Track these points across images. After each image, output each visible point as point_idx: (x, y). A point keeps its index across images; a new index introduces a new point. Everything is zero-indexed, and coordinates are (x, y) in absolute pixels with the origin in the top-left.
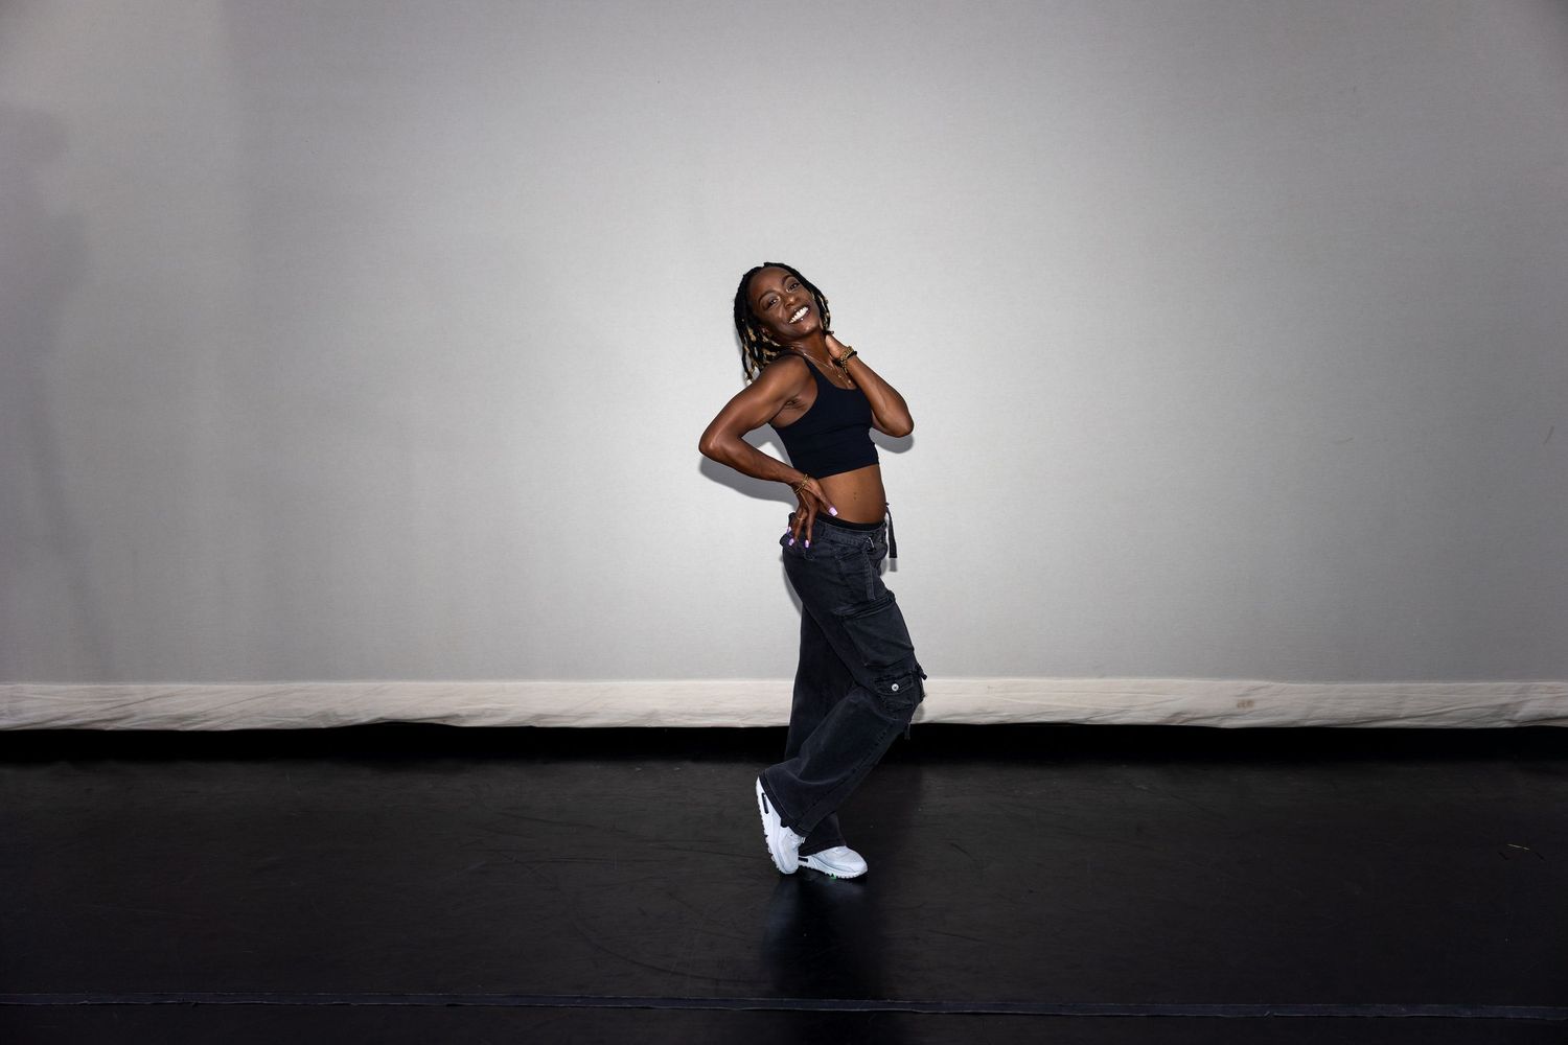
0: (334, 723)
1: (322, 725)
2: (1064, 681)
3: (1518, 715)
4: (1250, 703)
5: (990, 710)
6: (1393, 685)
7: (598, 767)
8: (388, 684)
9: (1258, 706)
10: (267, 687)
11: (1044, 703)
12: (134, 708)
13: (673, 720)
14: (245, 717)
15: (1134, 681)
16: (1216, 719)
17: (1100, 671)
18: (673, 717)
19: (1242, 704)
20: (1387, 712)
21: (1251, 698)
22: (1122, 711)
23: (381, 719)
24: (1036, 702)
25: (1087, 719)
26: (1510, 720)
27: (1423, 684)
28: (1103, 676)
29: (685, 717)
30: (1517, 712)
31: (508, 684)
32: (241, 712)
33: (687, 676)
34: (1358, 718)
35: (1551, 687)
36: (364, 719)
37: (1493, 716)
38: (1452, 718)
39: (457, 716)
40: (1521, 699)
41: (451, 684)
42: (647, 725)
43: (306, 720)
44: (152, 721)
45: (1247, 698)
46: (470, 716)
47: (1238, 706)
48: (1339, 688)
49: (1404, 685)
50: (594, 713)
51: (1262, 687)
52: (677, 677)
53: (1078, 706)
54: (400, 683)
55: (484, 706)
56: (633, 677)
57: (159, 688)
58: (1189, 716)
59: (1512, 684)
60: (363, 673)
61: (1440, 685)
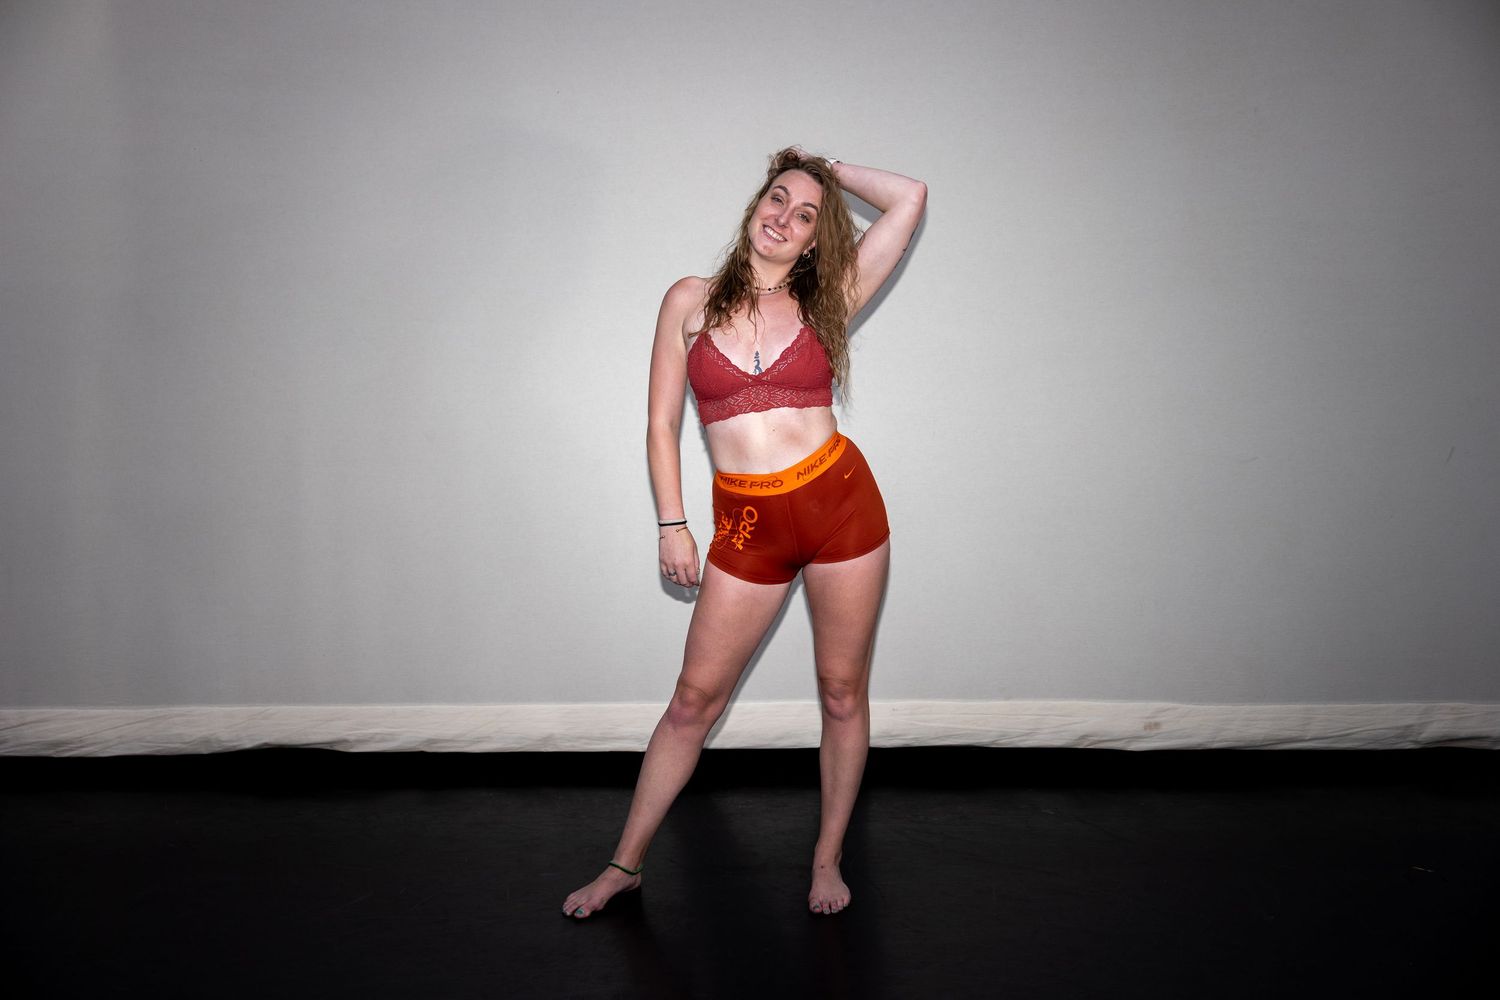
0: (216, 748)
1: (204, 750)
2: (969, 703)
3: (1424, 735)
4: (1157, 725)
5: (894, 733)
6: (1298, 706)
7: (491, 794)
8: (273, 709)
9: (1165, 728)
10: (147, 712)
11: (951, 726)
12: (8, 734)
13: (568, 744)
14: (123, 743)
15: (1040, 703)
16: (1123, 742)
17: (1006, 693)
18: (569, 741)
19: (1148, 727)
20: (1293, 734)
21: (1157, 720)
22: (1027, 734)
23: (266, 744)
24: (942, 725)
25: (993, 742)
26: (1412, 741)
27: (1329, 706)
28: (1008, 698)
29: (584, 741)
30: (1420, 733)
31: (398, 708)
32: (120, 737)
33: (585, 699)
34: (1263, 741)
35: (1453, 709)
36: (248, 744)
37: (1397, 737)
38: (1356, 740)
39: (345, 741)
40: (1423, 721)
41: (340, 708)
42: (543, 750)
43: (184, 746)
44: (28, 747)
45: (1153, 721)
46: (359, 741)
47: (1145, 728)
48: (1247, 708)
49: (1309, 706)
50: (488, 737)
51: (1168, 709)
52: (575, 699)
53: (983, 728)
54: (284, 708)
55: (371, 731)
56: (529, 699)
57: (33, 713)
58: (1096, 738)
59: (1415, 704)
60: (245, 696)
61: (1345, 706)
